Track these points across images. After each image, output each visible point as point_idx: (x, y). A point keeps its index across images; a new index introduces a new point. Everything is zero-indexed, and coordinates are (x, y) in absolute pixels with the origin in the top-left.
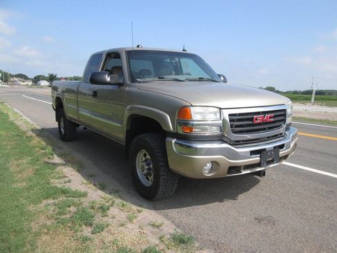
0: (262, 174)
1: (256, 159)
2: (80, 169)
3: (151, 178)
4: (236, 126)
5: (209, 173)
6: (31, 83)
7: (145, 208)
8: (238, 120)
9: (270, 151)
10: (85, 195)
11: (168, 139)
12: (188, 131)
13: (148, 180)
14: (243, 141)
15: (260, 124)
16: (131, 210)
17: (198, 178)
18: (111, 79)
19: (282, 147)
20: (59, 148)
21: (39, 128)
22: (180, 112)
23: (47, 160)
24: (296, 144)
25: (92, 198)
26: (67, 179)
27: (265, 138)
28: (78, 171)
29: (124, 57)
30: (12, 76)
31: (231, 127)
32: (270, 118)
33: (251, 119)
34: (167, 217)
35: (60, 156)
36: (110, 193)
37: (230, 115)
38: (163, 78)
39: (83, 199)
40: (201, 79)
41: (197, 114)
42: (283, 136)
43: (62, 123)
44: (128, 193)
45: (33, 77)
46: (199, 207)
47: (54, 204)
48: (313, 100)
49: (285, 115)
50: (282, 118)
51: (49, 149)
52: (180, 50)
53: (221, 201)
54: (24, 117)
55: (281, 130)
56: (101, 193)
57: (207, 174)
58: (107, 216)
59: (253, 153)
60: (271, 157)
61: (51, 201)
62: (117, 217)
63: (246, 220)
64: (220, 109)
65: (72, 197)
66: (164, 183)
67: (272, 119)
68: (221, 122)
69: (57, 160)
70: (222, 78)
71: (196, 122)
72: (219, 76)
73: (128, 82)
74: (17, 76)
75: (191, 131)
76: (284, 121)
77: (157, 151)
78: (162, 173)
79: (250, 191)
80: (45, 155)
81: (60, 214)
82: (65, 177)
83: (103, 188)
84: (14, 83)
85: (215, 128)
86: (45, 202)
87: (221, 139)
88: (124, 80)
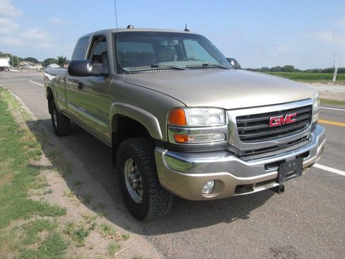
0: (280, 190)
1: (273, 173)
2: (67, 173)
3: (141, 192)
4: (247, 132)
5: (210, 193)
6: (41, 67)
7: (134, 232)
8: (250, 124)
9: (291, 162)
10: (63, 212)
11: (158, 150)
12: (182, 140)
13: (139, 194)
14: (256, 151)
15: (278, 127)
16: (115, 235)
17: (195, 200)
18: (93, 68)
19: (306, 154)
20: (50, 144)
21: (35, 119)
22: (171, 114)
23: (32, 161)
24: (323, 148)
25: (72, 216)
26: (47, 189)
27: (284, 144)
28: (63, 177)
29: (110, 40)
30: (22, 60)
31: (240, 133)
32: (292, 118)
33: (267, 122)
34: (158, 246)
35: (49, 156)
36: (94, 209)
37: (238, 118)
38: (157, 66)
39: (60, 219)
40: (205, 66)
41: (193, 118)
42: (308, 139)
43: (55, 116)
44: (117, 208)
45: (43, 61)
46: (200, 230)
47: (24, 227)
48: (334, 80)
49: (310, 112)
50: (307, 116)
51: (39, 147)
52: (182, 30)
53: (228, 221)
54: (24, 106)
55: (306, 133)
56: (84, 209)
57: (208, 195)
58: (83, 245)
59: (267, 166)
60: (292, 169)
61: (21, 222)
62: (95, 248)
63: (259, 252)
64: (225, 110)
65: (48, 215)
66: (155, 202)
67: (294, 120)
68: (226, 126)
69: (44, 161)
70: (233, 63)
71: (192, 129)
72: (229, 60)
73: (114, 72)
74: (27, 60)
75: (186, 140)
76: (310, 119)
77: (145, 163)
78: (151, 191)
79: (265, 205)
80: (31, 154)
81: (27, 243)
82: (47, 185)
83: (87, 201)
84: (23, 67)
85: (218, 135)
86: (13, 223)
87: (226, 149)
88: (109, 70)
